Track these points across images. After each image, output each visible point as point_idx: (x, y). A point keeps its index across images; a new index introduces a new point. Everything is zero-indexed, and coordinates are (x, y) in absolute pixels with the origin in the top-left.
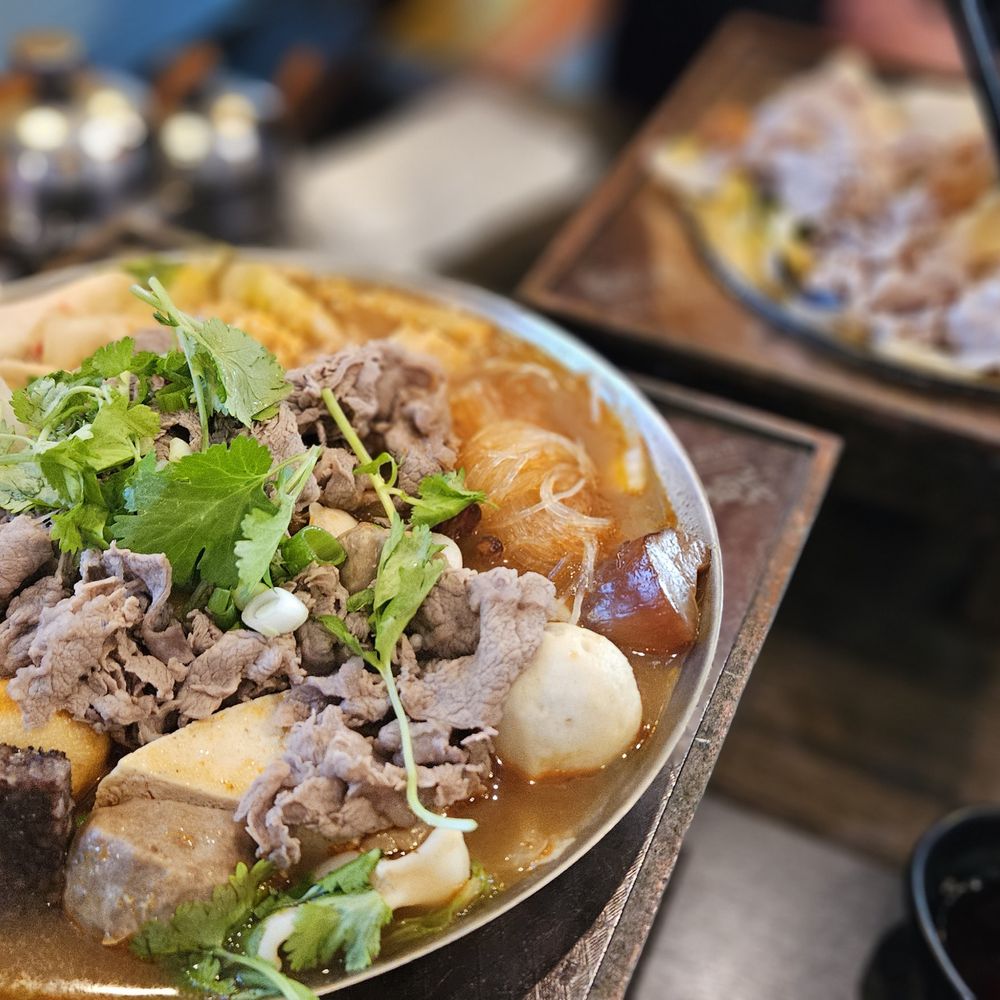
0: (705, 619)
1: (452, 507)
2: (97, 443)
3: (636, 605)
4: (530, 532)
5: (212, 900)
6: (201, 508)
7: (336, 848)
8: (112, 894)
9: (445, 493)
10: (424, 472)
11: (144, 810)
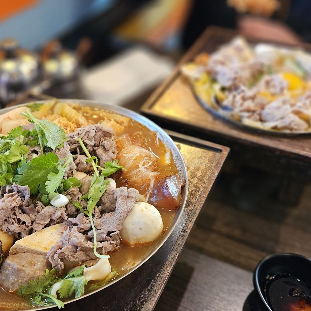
0: (183, 200)
1: (113, 170)
2: (11, 155)
3: (163, 196)
4: (136, 177)
5: (39, 279)
6: (39, 173)
7: (75, 265)
8: (12, 278)
9: (111, 167)
10: (106, 161)
11: (22, 256)
